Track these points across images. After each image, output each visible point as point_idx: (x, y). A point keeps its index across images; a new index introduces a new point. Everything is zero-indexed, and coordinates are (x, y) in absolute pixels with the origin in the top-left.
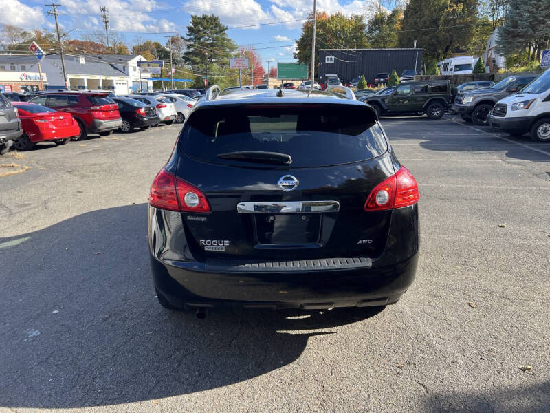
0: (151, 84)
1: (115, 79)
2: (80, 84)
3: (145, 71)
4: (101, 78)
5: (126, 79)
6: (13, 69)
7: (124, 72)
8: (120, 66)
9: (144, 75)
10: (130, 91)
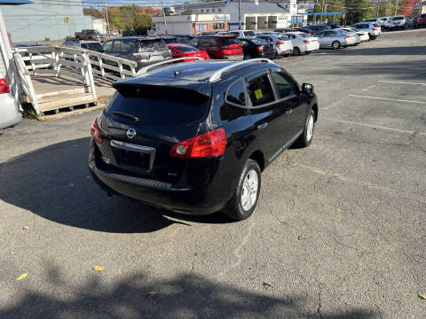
0: (306, 17)
1: (278, 15)
2: (253, 21)
3: (302, 7)
4: (267, 15)
5: (287, 14)
6: (208, 12)
7: (286, 9)
8: (284, 5)
9: (301, 11)
10: (289, 24)
